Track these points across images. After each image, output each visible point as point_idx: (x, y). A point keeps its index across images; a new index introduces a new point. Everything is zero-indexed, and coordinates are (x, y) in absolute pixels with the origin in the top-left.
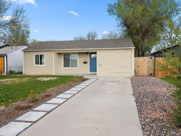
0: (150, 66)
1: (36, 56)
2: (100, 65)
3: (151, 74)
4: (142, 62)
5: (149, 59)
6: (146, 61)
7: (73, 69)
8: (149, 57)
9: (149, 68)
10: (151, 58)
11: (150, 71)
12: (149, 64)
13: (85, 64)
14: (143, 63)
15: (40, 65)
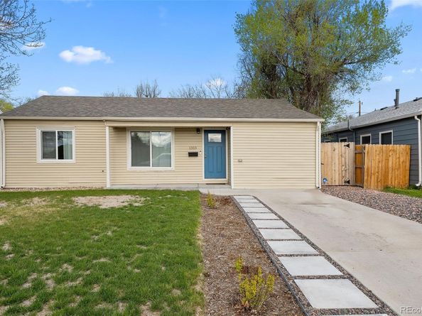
0: (345, 163)
1: (44, 134)
2: (240, 161)
3: (348, 182)
4: (329, 154)
5: (343, 148)
6: (337, 151)
7: (161, 172)
8: (343, 144)
9: (344, 167)
10: (348, 146)
11: (346, 174)
12: (343, 159)
13: (193, 159)
14: (332, 158)
15: (57, 160)
